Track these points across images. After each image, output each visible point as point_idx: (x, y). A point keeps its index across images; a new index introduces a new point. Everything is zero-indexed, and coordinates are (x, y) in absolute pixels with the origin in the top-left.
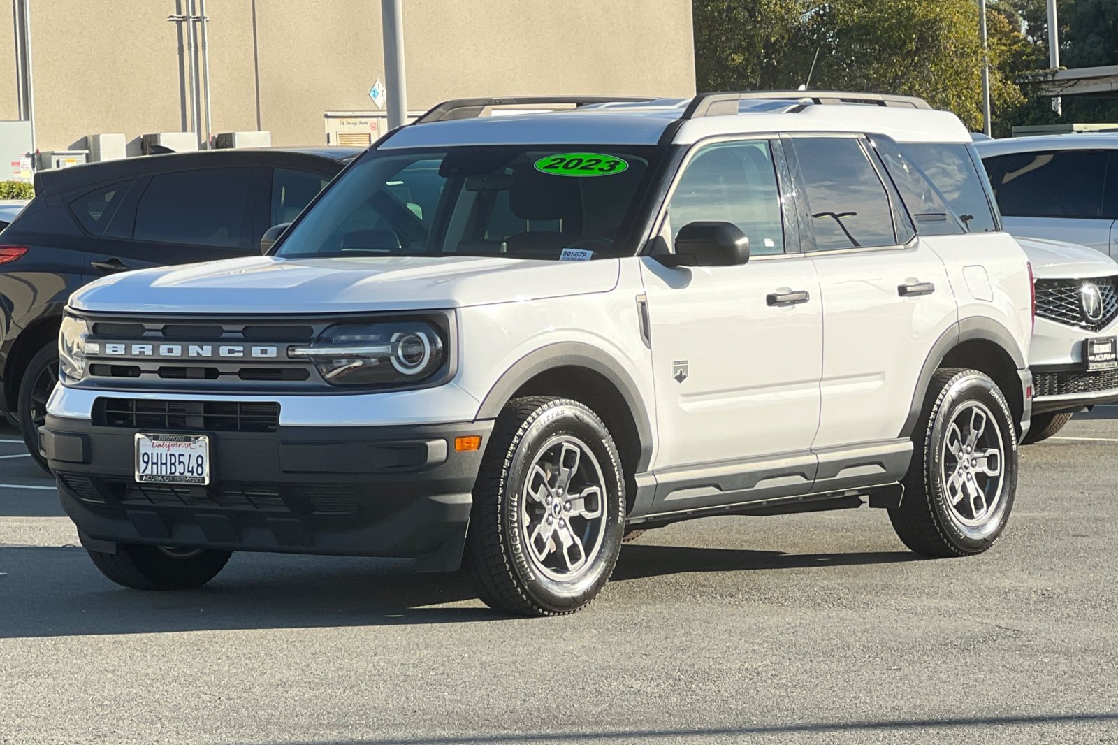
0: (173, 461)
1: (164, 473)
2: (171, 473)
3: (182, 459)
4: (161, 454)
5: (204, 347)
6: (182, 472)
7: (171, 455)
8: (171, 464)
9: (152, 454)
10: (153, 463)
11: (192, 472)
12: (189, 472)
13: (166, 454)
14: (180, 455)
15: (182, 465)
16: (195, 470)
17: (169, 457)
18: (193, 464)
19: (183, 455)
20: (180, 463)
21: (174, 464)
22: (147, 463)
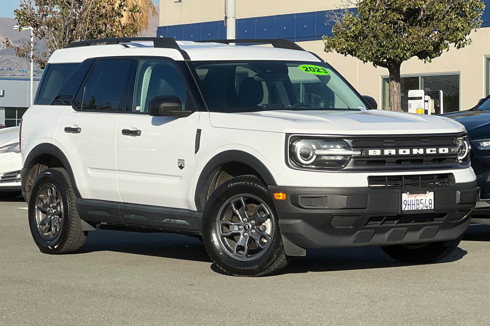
0: (418, 203)
1: (414, 209)
2: (417, 208)
3: (422, 201)
4: (412, 200)
5: (420, 149)
6: (422, 207)
7: (417, 200)
8: (417, 204)
9: (408, 200)
10: (408, 205)
11: (427, 207)
12: (425, 207)
13: (415, 200)
14: (421, 200)
15: (422, 204)
16: (428, 206)
17: (416, 201)
18: (427, 203)
19: (422, 200)
20: (421, 203)
21: (418, 204)
22: (406, 205)
